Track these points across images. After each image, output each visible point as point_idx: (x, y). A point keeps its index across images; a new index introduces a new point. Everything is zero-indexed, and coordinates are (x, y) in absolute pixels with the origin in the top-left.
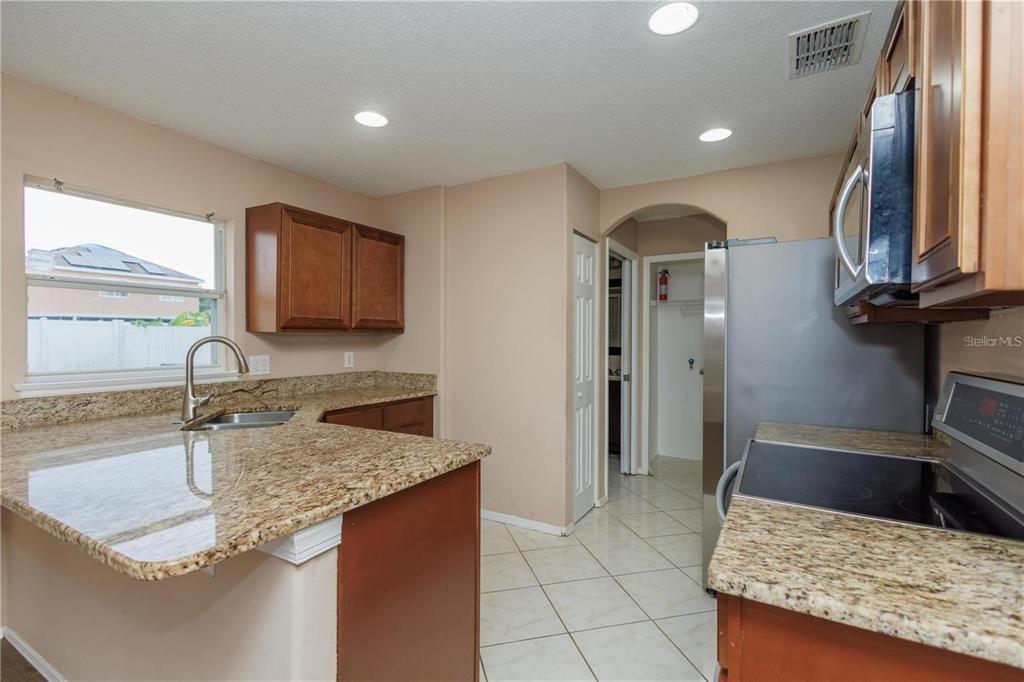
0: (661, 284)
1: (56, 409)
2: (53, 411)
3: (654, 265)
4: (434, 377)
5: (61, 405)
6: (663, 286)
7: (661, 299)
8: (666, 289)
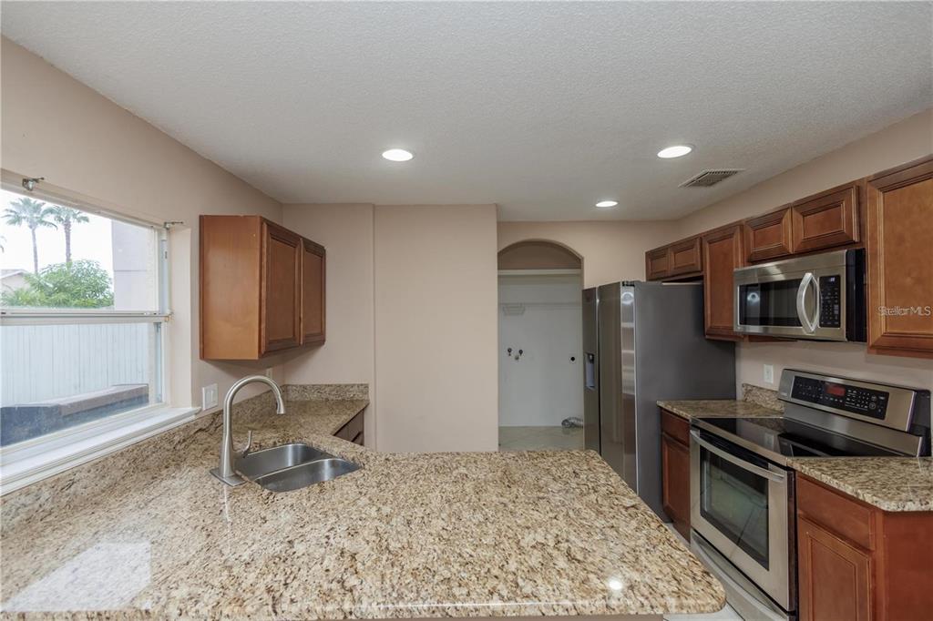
1: (39, 502)
2: (36, 506)
4: (365, 386)
5: (46, 494)
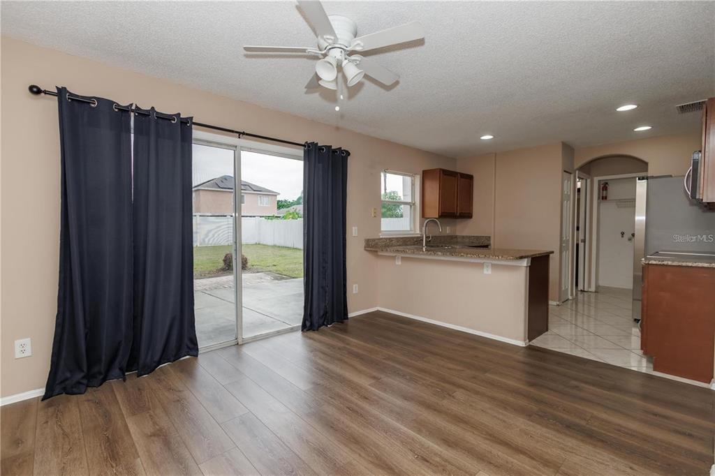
0: (603, 190)
3: (599, 181)
4: (490, 237)
6: (605, 192)
7: (603, 199)
8: (607, 193)
